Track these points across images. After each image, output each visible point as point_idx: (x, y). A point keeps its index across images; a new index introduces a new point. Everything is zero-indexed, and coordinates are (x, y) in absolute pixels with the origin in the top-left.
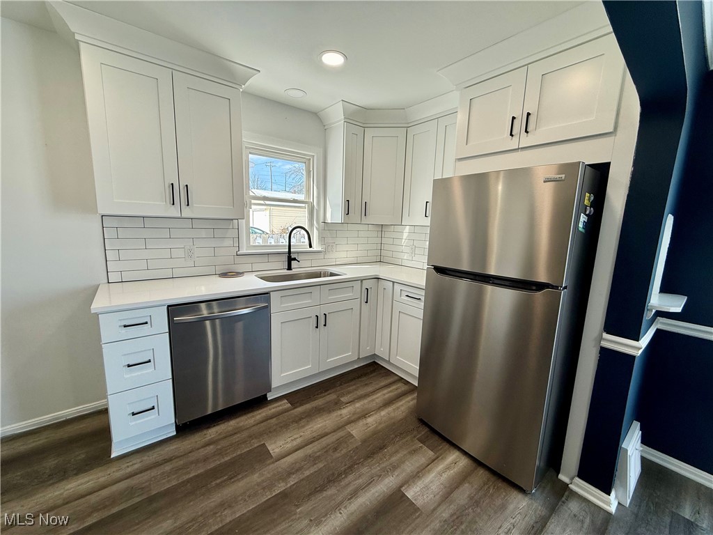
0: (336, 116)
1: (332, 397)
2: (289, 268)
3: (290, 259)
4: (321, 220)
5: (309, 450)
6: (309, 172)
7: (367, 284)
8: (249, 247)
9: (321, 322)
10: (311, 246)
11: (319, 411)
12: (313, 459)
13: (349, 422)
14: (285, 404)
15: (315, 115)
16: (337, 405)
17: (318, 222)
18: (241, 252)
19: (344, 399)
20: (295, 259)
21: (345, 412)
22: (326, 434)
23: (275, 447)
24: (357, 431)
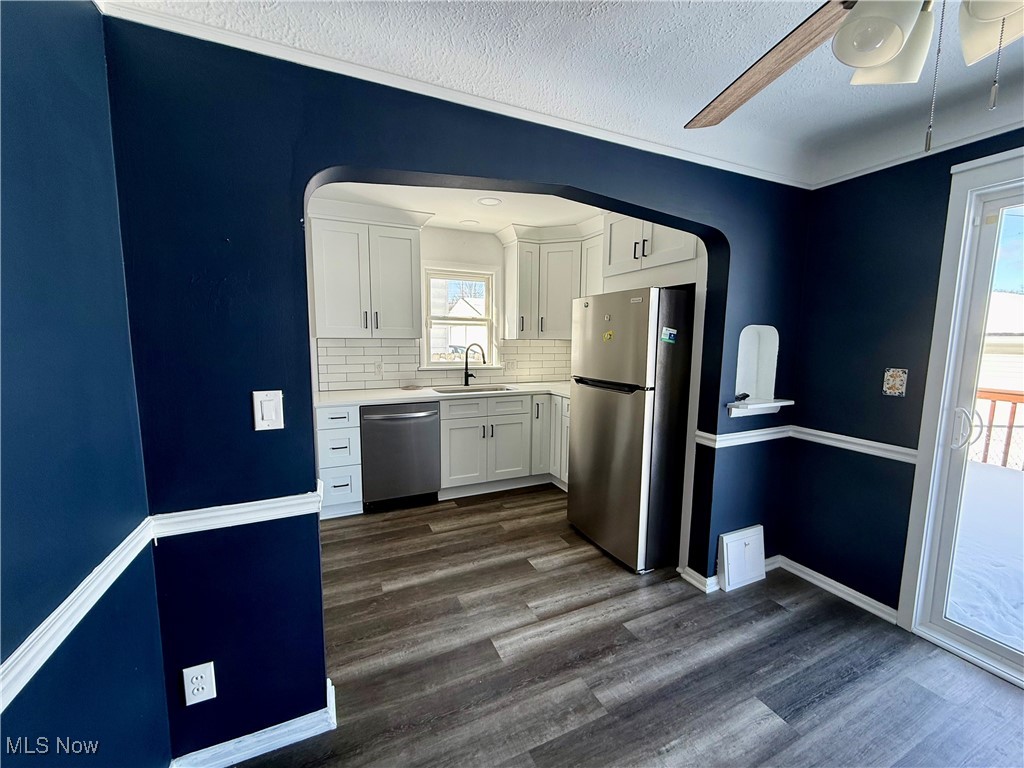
0: (511, 237)
1: (497, 503)
2: (467, 384)
3: (467, 376)
4: (501, 337)
5: (462, 532)
6: (488, 290)
7: (537, 399)
8: (429, 363)
9: (488, 432)
10: (484, 363)
11: (481, 511)
12: (465, 536)
13: (504, 520)
14: (454, 504)
15: (494, 236)
16: (499, 508)
17: (497, 340)
18: (422, 368)
19: (506, 506)
20: (472, 375)
21: (503, 514)
22: (481, 525)
23: (434, 527)
24: (507, 526)
